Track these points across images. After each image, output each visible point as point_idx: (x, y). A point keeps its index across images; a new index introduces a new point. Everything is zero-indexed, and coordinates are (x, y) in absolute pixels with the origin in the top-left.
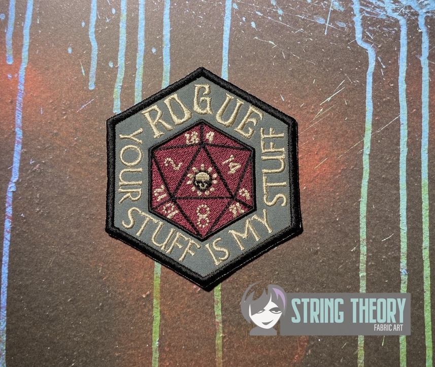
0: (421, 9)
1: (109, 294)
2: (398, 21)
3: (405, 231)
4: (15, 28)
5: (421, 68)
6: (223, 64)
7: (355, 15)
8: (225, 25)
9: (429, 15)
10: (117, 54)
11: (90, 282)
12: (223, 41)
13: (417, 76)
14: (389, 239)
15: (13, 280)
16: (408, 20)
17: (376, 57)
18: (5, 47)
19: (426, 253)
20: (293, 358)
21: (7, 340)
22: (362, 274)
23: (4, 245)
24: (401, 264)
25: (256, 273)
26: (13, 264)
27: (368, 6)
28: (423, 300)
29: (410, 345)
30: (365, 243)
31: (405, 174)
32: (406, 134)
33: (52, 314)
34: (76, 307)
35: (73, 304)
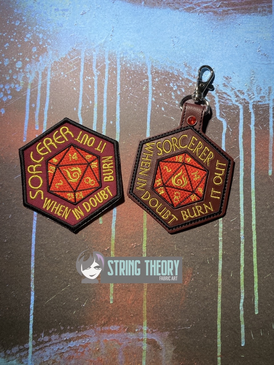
0: (251, 100)
1: (88, 248)
2: (239, 107)
3: (243, 216)
4: (40, 111)
5: (250, 131)
6: (147, 129)
7: (216, 104)
8: (148, 109)
9: (255, 103)
10: (92, 124)
11: (78, 242)
12: (147, 117)
13: (249, 135)
14: (234, 220)
15: (38, 241)
16: (244, 106)
17: (227, 125)
18: (35, 121)
19: (254, 228)
20: (184, 283)
21: (35, 273)
22: (220, 238)
23: (34, 223)
24: (241, 234)
25: (165, 238)
26: (38, 233)
27: (222, 99)
28: (252, 252)
29: (246, 276)
30: (222, 222)
31: (242, 186)
32: (243, 165)
33: (58, 259)
34: (71, 255)
35: (69, 254)
